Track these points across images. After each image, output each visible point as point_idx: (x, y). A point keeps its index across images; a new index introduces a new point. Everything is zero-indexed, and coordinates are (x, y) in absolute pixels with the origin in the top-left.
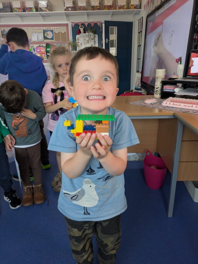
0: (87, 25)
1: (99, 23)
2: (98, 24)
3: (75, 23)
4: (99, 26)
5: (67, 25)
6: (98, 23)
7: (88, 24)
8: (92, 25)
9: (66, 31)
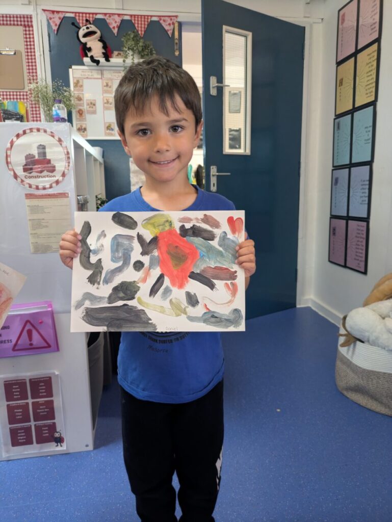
0: (119, 27)
1: (169, 21)
2: (167, 28)
3: (62, 16)
4: (170, 33)
5: (26, 22)
6: (164, 21)
7: (122, 21)
8: (141, 28)
9: (21, 48)
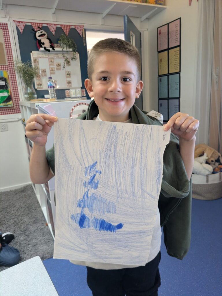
0: (55, 31)
1: (80, 29)
3: (25, 25)
5: (4, 27)
